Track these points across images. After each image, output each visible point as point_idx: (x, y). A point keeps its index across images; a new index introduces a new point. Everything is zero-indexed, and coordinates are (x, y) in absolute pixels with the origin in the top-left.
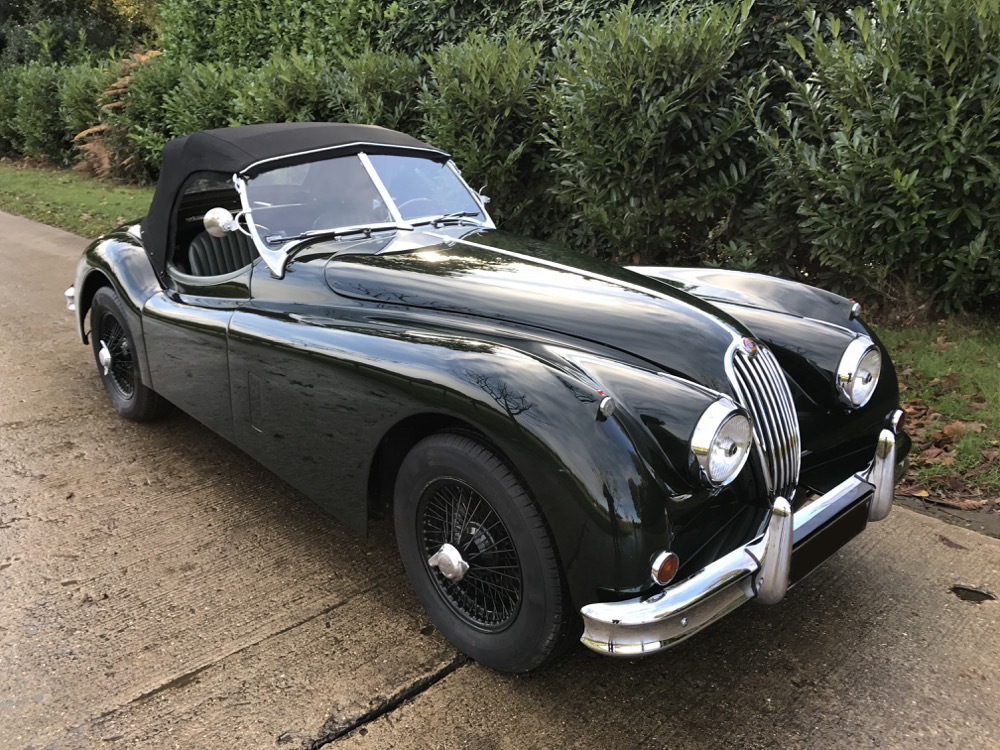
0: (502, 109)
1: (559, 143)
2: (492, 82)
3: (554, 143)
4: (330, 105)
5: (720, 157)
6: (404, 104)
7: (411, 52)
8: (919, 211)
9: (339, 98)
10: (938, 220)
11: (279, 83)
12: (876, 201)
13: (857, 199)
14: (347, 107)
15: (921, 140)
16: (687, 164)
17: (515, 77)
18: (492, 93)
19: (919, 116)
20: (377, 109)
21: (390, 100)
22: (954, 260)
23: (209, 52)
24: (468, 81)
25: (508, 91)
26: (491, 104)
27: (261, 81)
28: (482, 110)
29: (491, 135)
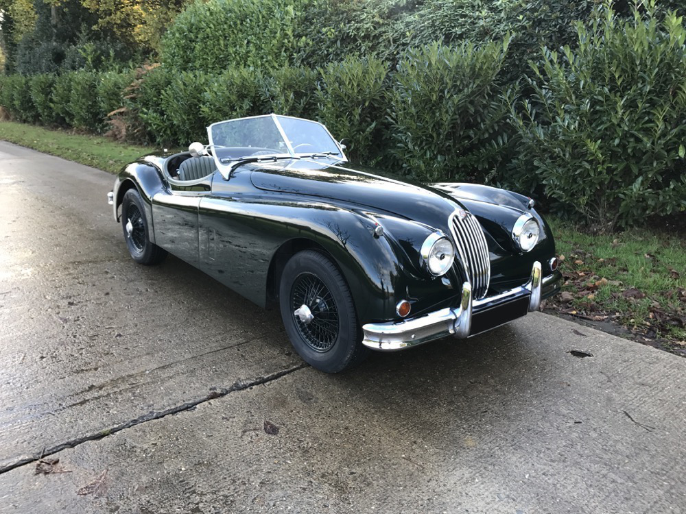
0: (364, 101)
1: (397, 122)
2: (358, 85)
3: (394, 122)
4: (262, 98)
5: (491, 132)
6: (307, 98)
7: (312, 66)
8: (603, 165)
9: (268, 94)
10: (614, 170)
11: (232, 84)
12: (579, 159)
13: (567, 157)
14: (272, 99)
15: (602, 123)
16: (473, 136)
17: (372, 83)
18: (359, 92)
19: (601, 108)
20: (290, 101)
21: (298, 95)
22: (624, 194)
23: (190, 65)
24: (344, 84)
25: (368, 91)
26: (357, 98)
27: (221, 83)
28: (352, 101)
29: (357, 117)
